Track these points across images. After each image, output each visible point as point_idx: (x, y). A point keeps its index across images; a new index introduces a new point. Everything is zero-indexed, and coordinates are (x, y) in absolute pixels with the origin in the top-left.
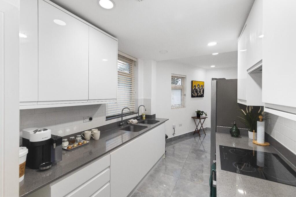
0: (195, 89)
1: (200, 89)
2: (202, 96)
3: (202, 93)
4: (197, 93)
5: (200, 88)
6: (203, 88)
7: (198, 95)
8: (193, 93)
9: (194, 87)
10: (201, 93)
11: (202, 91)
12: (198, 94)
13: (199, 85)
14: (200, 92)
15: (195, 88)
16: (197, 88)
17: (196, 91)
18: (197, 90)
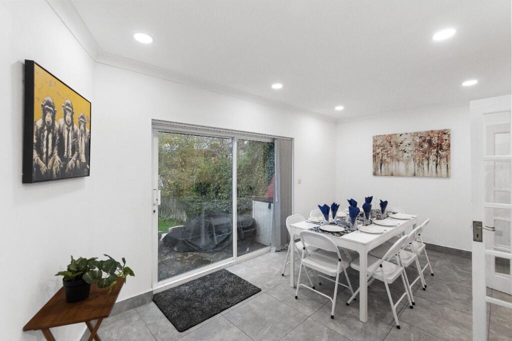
0: (51, 128)
1: (75, 136)
2: (82, 171)
3: (84, 160)
4: (61, 154)
5: (76, 127)
6: (88, 131)
7: (65, 166)
8: (41, 156)
9: (45, 111)
10: (78, 157)
11: (82, 147)
12: (65, 160)
13: (68, 109)
14: (75, 148)
15: (49, 118)
16: (62, 121)
17: (54, 138)
18: (61, 135)
